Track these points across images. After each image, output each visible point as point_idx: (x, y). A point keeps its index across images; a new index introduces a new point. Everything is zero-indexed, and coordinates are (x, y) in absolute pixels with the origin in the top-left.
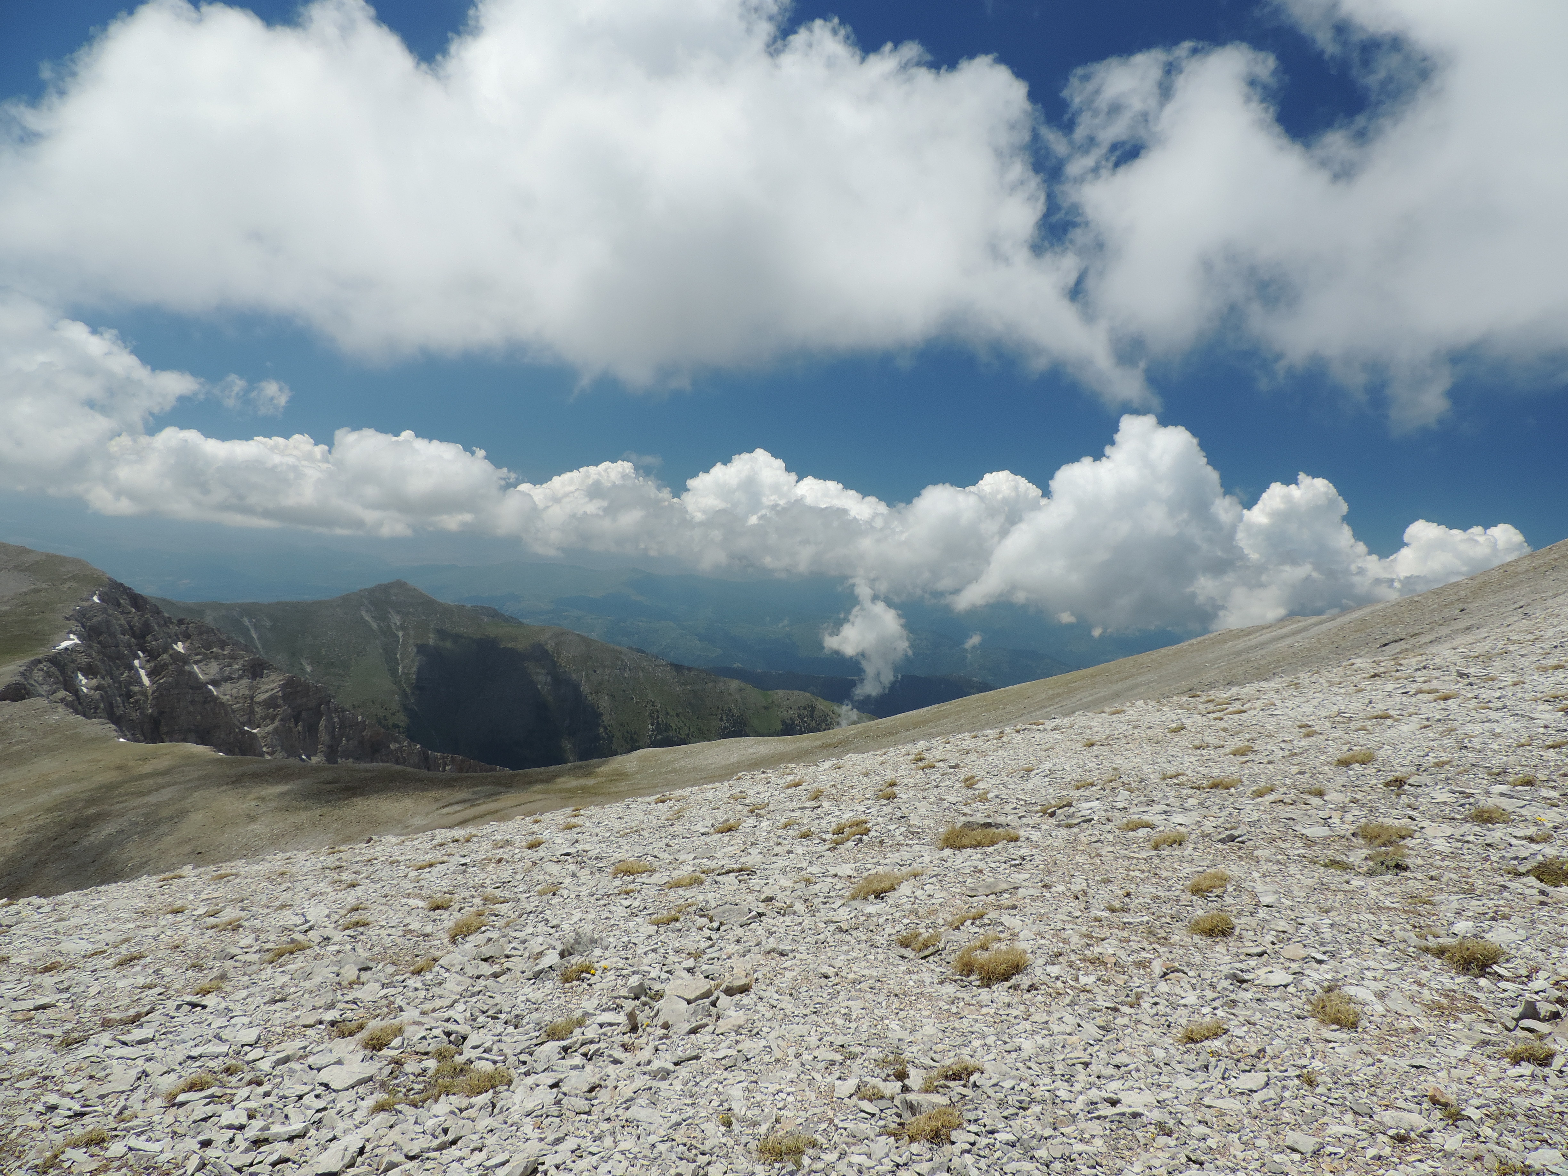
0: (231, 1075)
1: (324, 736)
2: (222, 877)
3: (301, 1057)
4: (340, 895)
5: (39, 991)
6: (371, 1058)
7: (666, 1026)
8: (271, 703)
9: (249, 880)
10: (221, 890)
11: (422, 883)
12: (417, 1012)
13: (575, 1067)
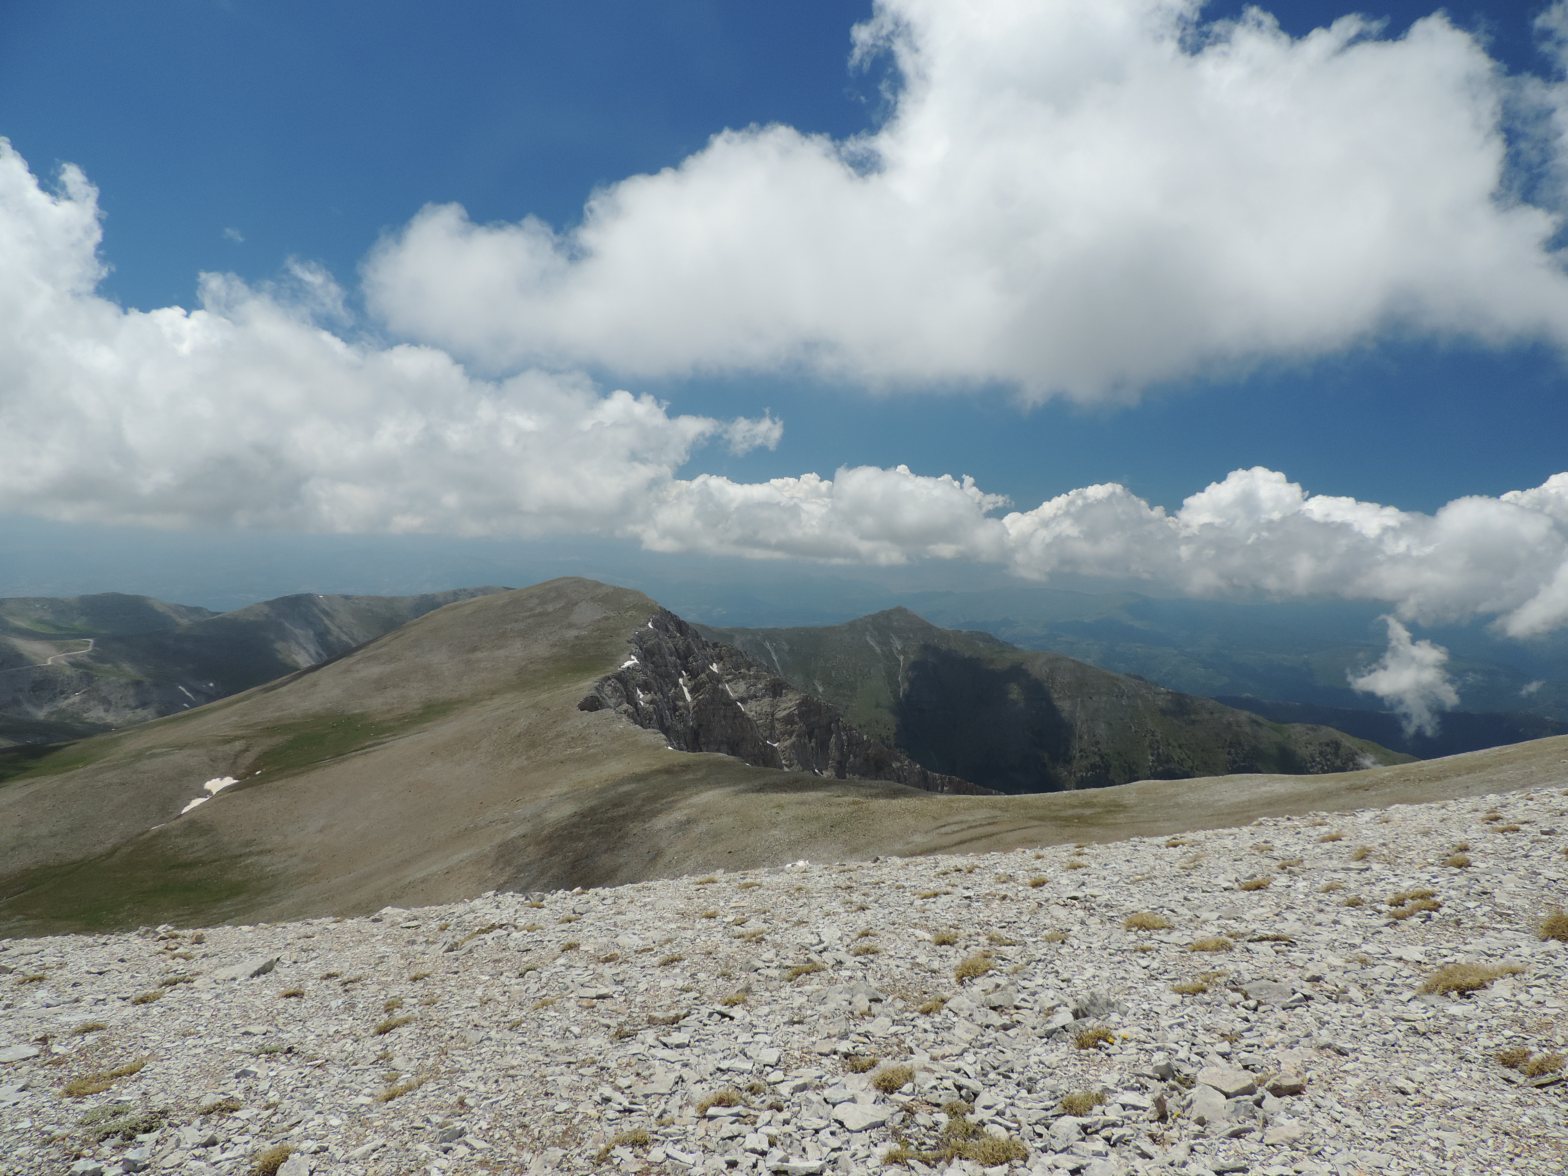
0: (754, 1094)
1: (834, 752)
2: (748, 886)
3: (817, 1087)
4: (851, 917)
5: (601, 980)
6: (883, 1101)
7: (1201, 1122)
8: (789, 720)
9: (771, 892)
10: (747, 899)
11: (928, 914)
12: (926, 1058)
13: (1098, 1154)
